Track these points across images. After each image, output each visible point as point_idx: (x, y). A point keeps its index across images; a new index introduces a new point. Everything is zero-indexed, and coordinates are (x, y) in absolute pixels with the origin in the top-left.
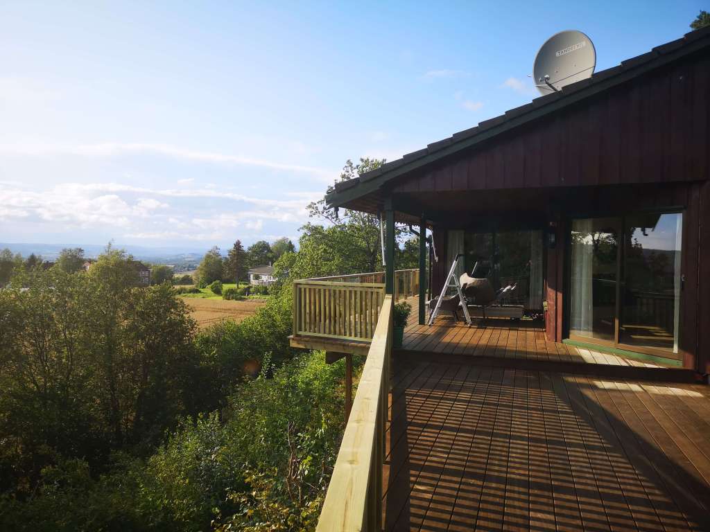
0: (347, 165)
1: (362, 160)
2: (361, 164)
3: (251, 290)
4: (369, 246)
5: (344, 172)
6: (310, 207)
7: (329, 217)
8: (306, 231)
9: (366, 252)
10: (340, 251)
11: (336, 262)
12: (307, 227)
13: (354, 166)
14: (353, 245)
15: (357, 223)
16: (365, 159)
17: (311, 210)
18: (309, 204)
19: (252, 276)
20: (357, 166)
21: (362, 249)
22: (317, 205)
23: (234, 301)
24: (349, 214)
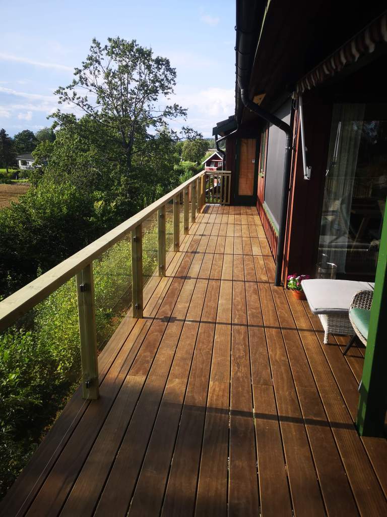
0: (94, 45)
1: (110, 40)
2: (109, 44)
3: (20, 175)
4: (124, 137)
5: (90, 54)
6: (58, 92)
7: (81, 104)
8: (56, 119)
9: (121, 143)
10: (94, 141)
11: (91, 153)
12: (56, 115)
13: (102, 46)
14: (108, 136)
15: (110, 112)
16: (114, 37)
17: (59, 95)
18: (58, 89)
19: (20, 162)
20: (106, 46)
21: (116, 141)
22: (66, 90)
23: (5, 184)
24: (102, 102)
